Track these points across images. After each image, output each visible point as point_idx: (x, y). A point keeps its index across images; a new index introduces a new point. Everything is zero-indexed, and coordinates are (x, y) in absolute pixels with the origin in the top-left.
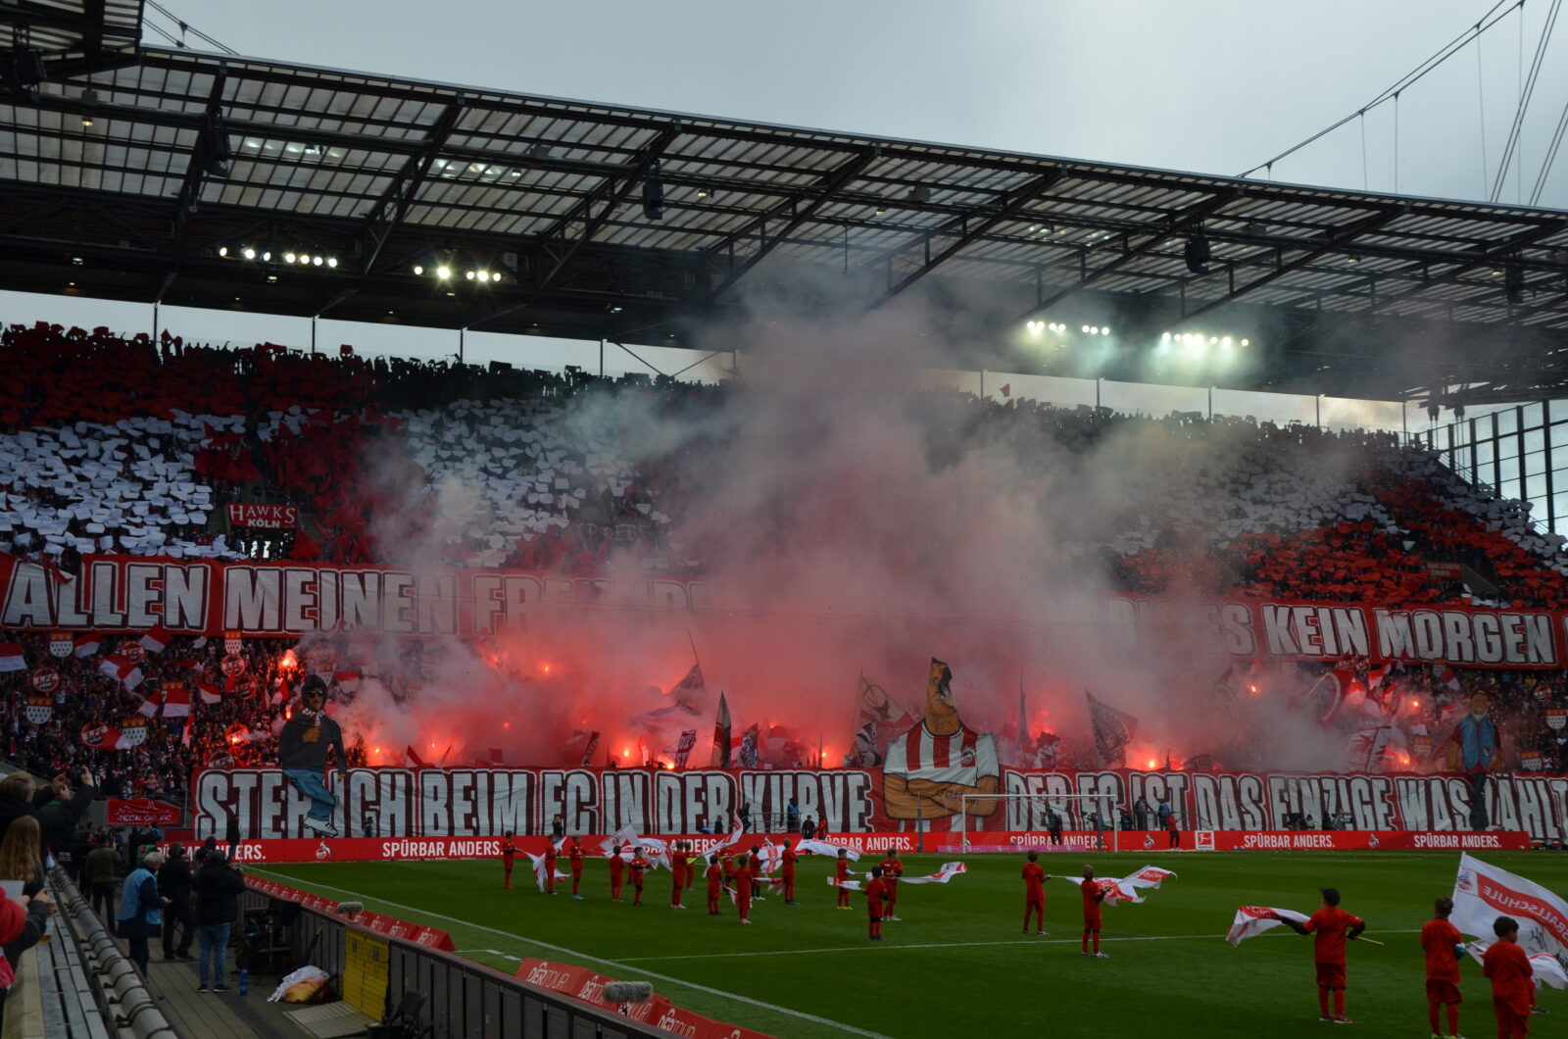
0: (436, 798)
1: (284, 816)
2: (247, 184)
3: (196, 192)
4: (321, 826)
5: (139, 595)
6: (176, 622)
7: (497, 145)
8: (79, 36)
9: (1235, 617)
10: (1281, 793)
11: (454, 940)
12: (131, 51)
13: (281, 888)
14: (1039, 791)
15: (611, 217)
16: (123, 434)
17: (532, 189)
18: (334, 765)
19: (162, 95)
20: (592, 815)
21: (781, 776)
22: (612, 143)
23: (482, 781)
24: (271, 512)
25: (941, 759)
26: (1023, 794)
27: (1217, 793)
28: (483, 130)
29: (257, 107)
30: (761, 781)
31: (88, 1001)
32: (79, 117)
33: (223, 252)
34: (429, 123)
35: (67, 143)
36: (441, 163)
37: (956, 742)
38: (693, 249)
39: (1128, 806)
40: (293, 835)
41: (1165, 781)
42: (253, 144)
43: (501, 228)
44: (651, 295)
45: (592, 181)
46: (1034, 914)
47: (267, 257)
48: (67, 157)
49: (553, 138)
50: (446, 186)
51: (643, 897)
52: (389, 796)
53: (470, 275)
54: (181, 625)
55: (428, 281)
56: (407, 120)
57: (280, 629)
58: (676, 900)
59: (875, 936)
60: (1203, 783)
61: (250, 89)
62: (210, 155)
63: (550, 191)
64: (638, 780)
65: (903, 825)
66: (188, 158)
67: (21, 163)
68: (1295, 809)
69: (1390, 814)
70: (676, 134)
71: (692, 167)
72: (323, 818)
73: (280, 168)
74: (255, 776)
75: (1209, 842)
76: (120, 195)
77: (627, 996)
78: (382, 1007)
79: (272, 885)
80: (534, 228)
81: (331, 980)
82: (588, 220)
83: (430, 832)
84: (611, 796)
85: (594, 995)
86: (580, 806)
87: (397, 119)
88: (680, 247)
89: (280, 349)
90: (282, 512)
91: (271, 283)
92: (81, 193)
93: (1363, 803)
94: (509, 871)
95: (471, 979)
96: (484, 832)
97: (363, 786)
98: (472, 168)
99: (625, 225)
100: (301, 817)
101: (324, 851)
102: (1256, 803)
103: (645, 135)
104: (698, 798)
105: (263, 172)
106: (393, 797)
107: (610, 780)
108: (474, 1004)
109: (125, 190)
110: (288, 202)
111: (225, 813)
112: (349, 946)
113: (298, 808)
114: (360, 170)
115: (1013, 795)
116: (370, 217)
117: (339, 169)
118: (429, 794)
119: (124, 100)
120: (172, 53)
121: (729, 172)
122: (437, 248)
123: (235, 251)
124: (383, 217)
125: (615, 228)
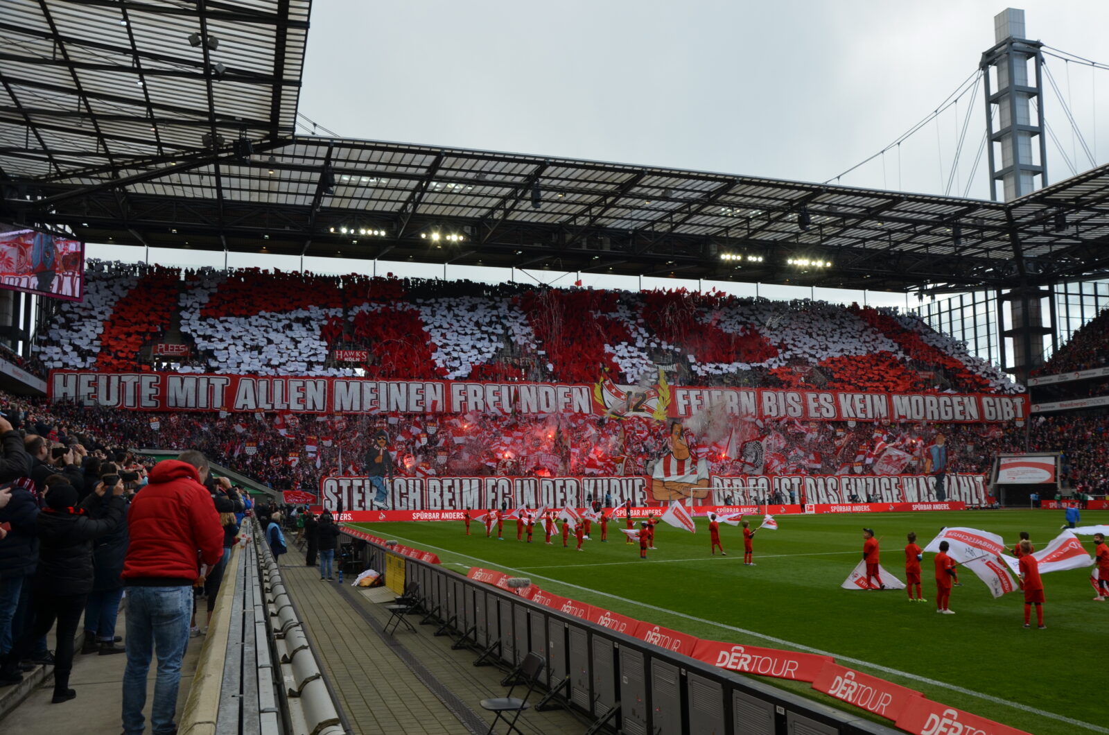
0: (435, 491)
1: (363, 500)
2: (343, 197)
3: (319, 202)
4: (381, 505)
5: (294, 395)
6: (311, 408)
7: (461, 174)
8: (268, 133)
9: (825, 399)
10: (847, 485)
11: (440, 558)
12: (291, 138)
13: (361, 533)
14: (729, 486)
15: (516, 208)
17: (478, 195)
19: (304, 157)
21: (603, 480)
22: (516, 172)
23: (457, 483)
24: (355, 354)
25: (681, 471)
26: (721, 487)
27: (816, 486)
28: (454, 167)
29: (347, 161)
30: (592, 482)
31: (256, 581)
32: (267, 170)
33: (332, 230)
34: (428, 165)
35: (262, 182)
36: (434, 184)
37: (688, 462)
38: (556, 222)
39: (772, 494)
40: (368, 509)
41: (790, 481)
42: (346, 178)
43: (463, 214)
44: (536, 245)
45: (507, 191)
47: (352, 231)
48: (262, 189)
49: (487, 170)
50: (436, 195)
52: (413, 490)
53: (448, 238)
54: (314, 409)
55: (428, 241)
56: (418, 164)
57: (360, 410)
58: (548, 540)
59: (643, 557)
60: (809, 481)
61: (344, 152)
62: (326, 185)
63: (486, 196)
64: (532, 482)
65: (661, 504)
66: (315, 186)
67: (242, 192)
68: (854, 493)
69: (899, 494)
70: (547, 167)
71: (555, 182)
72: (382, 501)
73: (358, 189)
74: (349, 481)
75: (812, 510)
76: (286, 205)
77: (518, 585)
78: (403, 589)
79: (356, 532)
80: (480, 213)
81: (380, 576)
82: (504, 210)
83: (432, 507)
84: (519, 490)
85: (504, 584)
86: (504, 495)
87: (413, 164)
88: (549, 221)
89: (360, 276)
90: (360, 354)
91: (354, 244)
92: (268, 204)
93: (887, 489)
94: (468, 526)
95: (441, 575)
96: (458, 508)
97: (400, 485)
98: (449, 186)
99: (523, 211)
101: (382, 516)
102: (835, 490)
103: (532, 167)
104: (562, 491)
105: (350, 191)
107: (519, 483)
108: (443, 587)
109: (288, 203)
110: (362, 205)
111: (336, 498)
112: (387, 561)
114: (395, 189)
115: (716, 488)
116: (401, 211)
117: (386, 188)
118: (432, 489)
119: (287, 161)
120: (309, 137)
121: (573, 184)
122: (432, 225)
123: (337, 230)
124: (407, 210)
125: (517, 213)
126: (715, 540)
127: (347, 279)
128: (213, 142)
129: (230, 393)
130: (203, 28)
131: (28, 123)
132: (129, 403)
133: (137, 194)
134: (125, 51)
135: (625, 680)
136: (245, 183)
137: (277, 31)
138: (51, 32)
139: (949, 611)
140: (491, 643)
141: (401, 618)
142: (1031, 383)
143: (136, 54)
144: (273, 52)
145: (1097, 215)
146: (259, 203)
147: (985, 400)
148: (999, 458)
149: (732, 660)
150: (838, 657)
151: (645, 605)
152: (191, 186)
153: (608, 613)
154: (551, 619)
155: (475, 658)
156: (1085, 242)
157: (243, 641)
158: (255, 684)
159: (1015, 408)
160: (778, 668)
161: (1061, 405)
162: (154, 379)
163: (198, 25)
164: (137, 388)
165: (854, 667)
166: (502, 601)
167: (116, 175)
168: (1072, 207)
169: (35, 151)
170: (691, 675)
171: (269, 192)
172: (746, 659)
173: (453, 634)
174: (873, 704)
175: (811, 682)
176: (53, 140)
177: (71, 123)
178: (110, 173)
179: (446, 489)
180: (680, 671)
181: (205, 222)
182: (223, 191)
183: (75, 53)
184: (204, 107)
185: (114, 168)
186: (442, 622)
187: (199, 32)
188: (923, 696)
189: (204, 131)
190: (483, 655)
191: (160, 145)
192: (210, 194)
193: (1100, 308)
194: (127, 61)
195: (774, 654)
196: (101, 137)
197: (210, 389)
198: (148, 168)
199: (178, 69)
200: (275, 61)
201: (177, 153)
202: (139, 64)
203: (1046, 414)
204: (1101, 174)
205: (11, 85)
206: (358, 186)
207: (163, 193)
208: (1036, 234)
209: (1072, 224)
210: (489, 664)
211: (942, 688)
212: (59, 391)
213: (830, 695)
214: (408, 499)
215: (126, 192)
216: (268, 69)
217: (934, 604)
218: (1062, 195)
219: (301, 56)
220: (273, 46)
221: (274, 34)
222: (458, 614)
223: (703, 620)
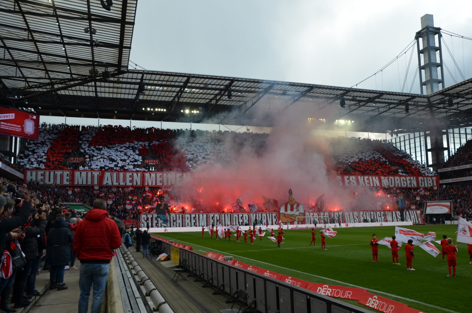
0: (188, 219)
1: (158, 223)
2: (148, 95)
3: (138, 97)
5: (128, 179)
6: (136, 184)
7: (198, 85)
8: (117, 68)
9: (352, 178)
10: (362, 215)
11: (193, 248)
12: (126, 70)
13: (158, 237)
15: (221, 99)
16: (125, 146)
17: (205, 94)
18: (167, 213)
19: (132, 79)
20: (220, 222)
21: (259, 214)
22: (221, 84)
23: (197, 215)
24: (153, 161)
25: (292, 210)
26: (309, 217)
27: (349, 216)
28: (195, 82)
29: (150, 80)
30: (255, 215)
32: (116, 84)
33: (144, 109)
34: (184, 81)
35: (114, 89)
36: (186, 89)
37: (295, 206)
38: (238, 105)
39: (331, 218)
40: (160, 227)
41: (338, 213)
42: (149, 87)
43: (199, 102)
44: (229, 114)
45: (217, 92)
46: (313, 242)
47: (152, 109)
48: (114, 92)
49: (209, 83)
50: (187, 94)
51: (231, 239)
53: (192, 112)
54: (136, 185)
55: (184, 113)
56: (180, 81)
57: (156, 185)
58: (237, 240)
59: (279, 246)
60: (346, 213)
61: (149, 76)
62: (141, 90)
63: (209, 94)
64: (229, 215)
65: (284, 223)
66: (137, 91)
67: (106, 93)
68: (365, 218)
69: (385, 219)
70: (234, 82)
71: (237, 88)
72: (166, 224)
73: (155, 92)
74: (152, 215)
75: (348, 225)
77: (228, 259)
78: (179, 262)
79: (156, 237)
80: (206, 102)
81: (168, 256)
82: (216, 100)
83: (187, 225)
84: (223, 218)
85: (221, 259)
86: (217, 221)
87: (178, 81)
88: (235, 105)
89: (155, 128)
90: (156, 161)
91: (153, 115)
92: (117, 99)
93: (379, 217)
94: (203, 234)
95: (196, 256)
96: (198, 226)
97: (173, 217)
98: (193, 90)
99: (224, 100)
100: (161, 223)
102: (357, 217)
103: (228, 82)
104: (242, 219)
105: (151, 93)
106: (179, 219)
107: (223, 215)
108: (197, 261)
109: (125, 98)
110: (156, 98)
111: (146, 223)
112: (172, 249)
113: (160, 221)
114: (170, 91)
115: (307, 217)
116: (172, 101)
117: (166, 91)
118: (186, 218)
119: (125, 80)
120: (134, 70)
121: (245, 89)
122: (186, 106)
123: (146, 109)
124: (175, 101)
125: (222, 101)
127: (150, 129)
128: (94, 73)
129: (101, 178)
130: (90, 25)
131: (17, 66)
132: (58, 182)
133: (61, 95)
134: (57, 35)
135: (281, 301)
136: (107, 90)
137: (121, 26)
138: (27, 28)
139: (412, 269)
140: (220, 285)
141: (180, 274)
142: (439, 171)
143: (62, 36)
144: (119, 35)
145: (466, 100)
146: (113, 98)
147: (420, 178)
148: (427, 203)
149: (323, 291)
150: (368, 289)
151: (282, 267)
152: (84, 91)
153: (268, 271)
154: (247, 274)
155: (213, 291)
156: (461, 111)
157: (125, 286)
158: (137, 306)
159: (433, 182)
160: (343, 295)
161: (452, 180)
162: (69, 173)
163: (88, 24)
164: (62, 176)
165: (376, 294)
166: (224, 266)
167: (53, 87)
168: (455, 96)
169: (19, 77)
170: (312, 299)
171: (117, 93)
172: (329, 291)
173: (203, 281)
174: (386, 310)
175: (358, 301)
176: (27, 73)
177: (34, 66)
178: (51, 86)
179: (192, 219)
180: (307, 297)
181: (90, 106)
182: (98, 93)
183: (37, 36)
184: (90, 58)
185: (52, 84)
186: (197, 276)
187: (89, 27)
188: (408, 306)
189: (90, 68)
190: (217, 290)
191: (71, 74)
192: (92, 94)
193: (468, 139)
194: (58, 39)
195: (341, 288)
196: (47, 71)
197: (93, 177)
198: (66, 83)
199: (79, 42)
200: (120, 39)
201: (78, 77)
202: (63, 41)
203: (446, 184)
204: (467, 83)
205: (10, 50)
206: (154, 90)
207: (72, 94)
208: (440, 108)
209: (455, 104)
210: (219, 294)
211: (414, 303)
212: (29, 178)
213: (367, 306)
214: (176, 222)
215: (57, 94)
216: (117, 42)
217: (406, 266)
218: (451, 92)
219: (131, 36)
220: (119, 32)
221: (120, 27)
222: (204, 272)
223: (308, 274)
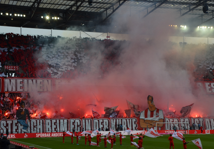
0: (48, 125)
1: (18, 129)
4: (25, 131)
9: (213, 85)
13: (17, 143)
14: (172, 122)
15: (82, 5)
18: (28, 119)
20: (80, 128)
21: (119, 119)
23: (58, 121)
24: (13, 67)
25: (152, 116)
26: (169, 123)
27: (210, 122)
30: (115, 120)
33: (2, 14)
37: (155, 113)
38: (99, 12)
39: (191, 125)
40: (20, 133)
41: (199, 119)
43: (59, 8)
47: (11, 15)
52: (39, 124)
53: (53, 18)
55: (44, 20)
57: (16, 91)
60: (207, 120)
64: (89, 120)
65: (144, 129)
72: (26, 129)
74: (12, 121)
75: (209, 132)
79: (16, 143)
80: (66, 8)
82: (77, 6)
83: (47, 132)
84: (84, 124)
86: (78, 126)
88: (96, 11)
89: (15, 35)
90: (16, 67)
91: (12, 20)
94: (64, 139)
96: (58, 131)
97: (34, 123)
99: (84, 7)
100: (21, 129)
101: (26, 136)
104: (102, 124)
106: (40, 125)
107: (84, 121)
110: (15, 3)
111: (6, 129)
113: (20, 127)
115: (167, 123)
116: (32, 6)
122: (46, 12)
123: (4, 14)
124: (35, 6)
125: (82, 8)
126: (172, 144)
127: (9, 35)
214: (37, 128)
